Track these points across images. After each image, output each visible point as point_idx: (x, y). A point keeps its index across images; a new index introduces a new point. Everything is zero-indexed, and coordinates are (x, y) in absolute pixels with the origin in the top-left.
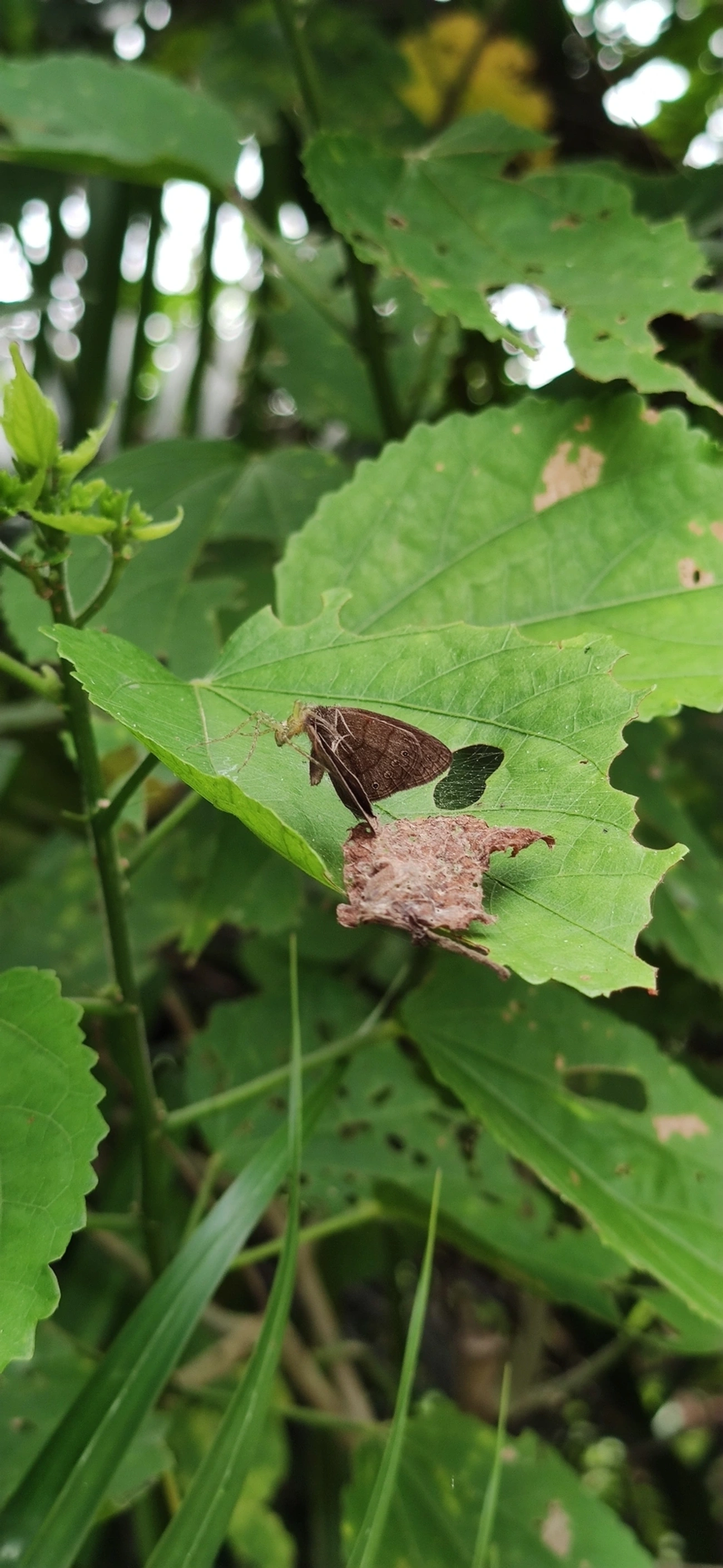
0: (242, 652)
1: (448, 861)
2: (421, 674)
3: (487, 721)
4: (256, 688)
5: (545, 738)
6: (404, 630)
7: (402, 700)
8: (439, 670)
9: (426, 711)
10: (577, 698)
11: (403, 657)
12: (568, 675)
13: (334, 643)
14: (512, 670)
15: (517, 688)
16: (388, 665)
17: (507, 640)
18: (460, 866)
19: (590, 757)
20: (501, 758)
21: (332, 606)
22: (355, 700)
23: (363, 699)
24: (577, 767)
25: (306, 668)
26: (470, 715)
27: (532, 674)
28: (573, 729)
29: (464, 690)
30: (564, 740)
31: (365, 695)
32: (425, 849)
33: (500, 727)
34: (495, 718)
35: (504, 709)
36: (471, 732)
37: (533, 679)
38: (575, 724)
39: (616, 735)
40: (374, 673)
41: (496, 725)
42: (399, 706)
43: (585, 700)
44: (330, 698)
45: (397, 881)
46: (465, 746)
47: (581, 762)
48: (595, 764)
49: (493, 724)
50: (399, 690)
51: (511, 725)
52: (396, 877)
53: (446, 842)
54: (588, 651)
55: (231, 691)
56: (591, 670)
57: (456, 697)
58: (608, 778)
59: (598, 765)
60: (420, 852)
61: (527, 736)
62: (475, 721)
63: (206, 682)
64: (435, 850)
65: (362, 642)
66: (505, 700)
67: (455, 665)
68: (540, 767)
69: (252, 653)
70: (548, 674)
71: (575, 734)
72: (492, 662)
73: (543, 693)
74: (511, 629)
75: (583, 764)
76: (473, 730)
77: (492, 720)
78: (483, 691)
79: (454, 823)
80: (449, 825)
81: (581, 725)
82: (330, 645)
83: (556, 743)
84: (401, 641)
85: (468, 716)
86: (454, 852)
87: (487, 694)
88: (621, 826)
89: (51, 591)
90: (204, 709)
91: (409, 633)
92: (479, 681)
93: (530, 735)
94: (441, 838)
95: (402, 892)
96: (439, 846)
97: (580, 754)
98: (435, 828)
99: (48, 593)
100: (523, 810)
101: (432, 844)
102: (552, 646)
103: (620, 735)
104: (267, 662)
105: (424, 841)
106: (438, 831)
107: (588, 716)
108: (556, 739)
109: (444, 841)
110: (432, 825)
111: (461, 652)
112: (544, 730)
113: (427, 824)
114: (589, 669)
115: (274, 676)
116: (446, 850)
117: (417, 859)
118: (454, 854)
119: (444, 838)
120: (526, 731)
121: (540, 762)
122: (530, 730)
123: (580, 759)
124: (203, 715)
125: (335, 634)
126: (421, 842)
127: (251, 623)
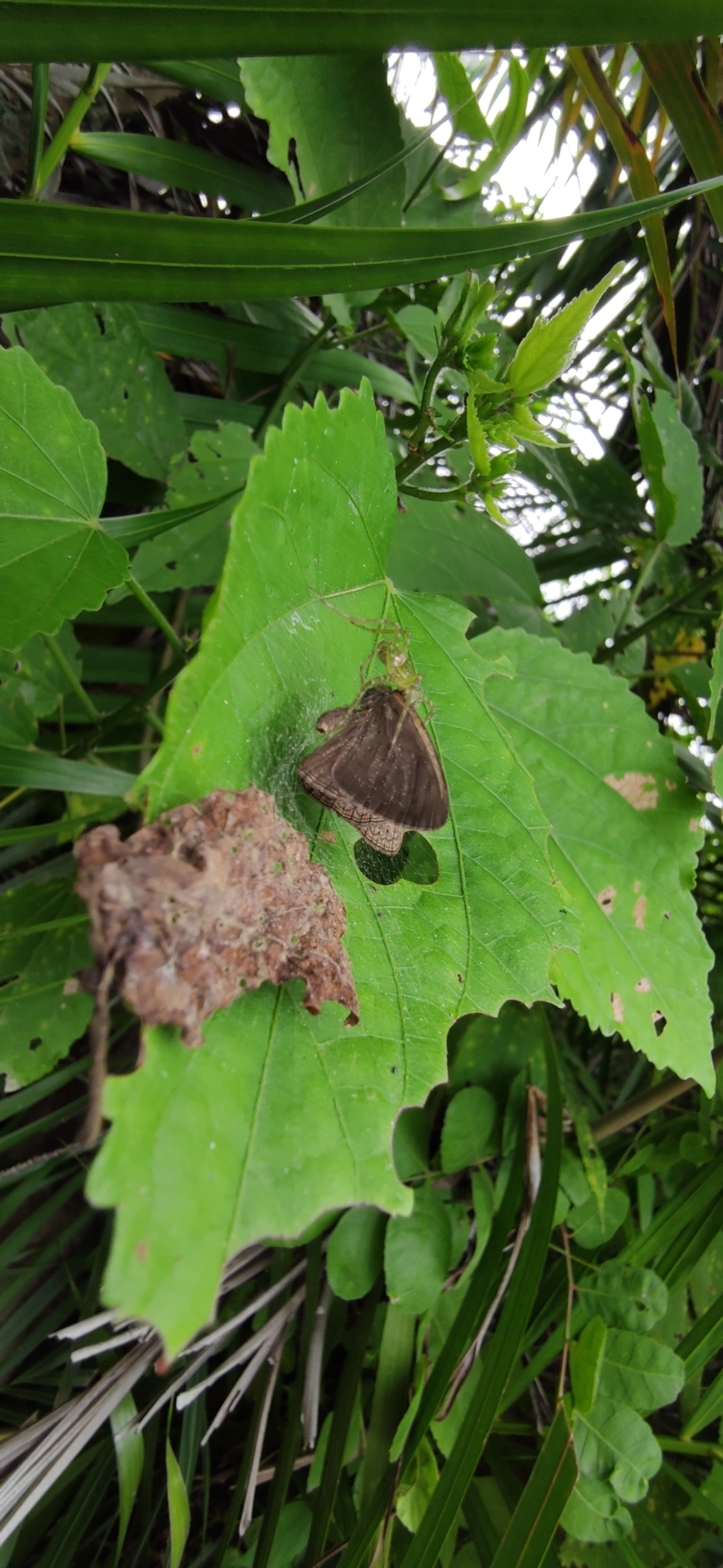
0: (430, 609)
1: (267, 925)
2: (476, 765)
3: (460, 848)
5: (467, 917)
6: (504, 733)
7: (445, 759)
8: (485, 780)
10: (518, 930)
11: (483, 743)
12: (534, 906)
13: (469, 680)
14: (515, 849)
15: (501, 861)
16: (470, 733)
17: (537, 828)
18: (263, 947)
19: (467, 984)
20: (432, 880)
21: (497, 667)
23: (433, 725)
24: (452, 975)
25: (438, 665)
27: (520, 869)
28: (488, 942)
30: (474, 938)
31: (436, 725)
32: (269, 890)
33: (459, 863)
34: (465, 854)
35: (477, 858)
36: (443, 838)
37: (516, 873)
38: (493, 942)
39: (501, 996)
40: (459, 725)
41: (459, 858)
43: (519, 939)
46: (427, 839)
47: (459, 975)
48: (464, 993)
49: (459, 855)
50: (452, 752)
51: (465, 873)
52: (188, 891)
53: (292, 910)
54: (563, 914)
55: (392, 611)
56: (548, 927)
57: (468, 807)
58: (455, 1021)
59: (464, 998)
60: (260, 887)
61: (462, 897)
62: (455, 836)
63: (393, 590)
64: (274, 903)
65: (480, 703)
66: (485, 855)
67: (496, 792)
68: (437, 931)
69: (433, 618)
70: (527, 885)
71: (484, 947)
72: (513, 825)
73: (508, 890)
74: (548, 827)
75: (458, 978)
76: (446, 838)
77: (462, 851)
78: (484, 829)
79: (326, 900)
80: (321, 896)
81: (494, 949)
82: (466, 678)
83: (467, 933)
84: (495, 736)
85: (456, 827)
86: (284, 925)
87: (483, 835)
88: (408, 1086)
89: (415, 449)
90: (363, 589)
91: (504, 740)
92: (492, 822)
93: (464, 898)
94: (297, 898)
95: (164, 912)
96: (283, 903)
97: (467, 966)
98: (308, 883)
99: (414, 448)
100: (384, 942)
101: (282, 893)
102: (551, 874)
103: (504, 1001)
104: (430, 632)
105: (282, 883)
106: (305, 888)
107: (506, 951)
108: (471, 931)
109: (294, 905)
110: (311, 876)
111: (509, 792)
112: (474, 910)
113: (311, 870)
114: (549, 925)
115: (420, 642)
116: (281, 916)
117: (247, 891)
118: (280, 928)
119: (298, 902)
120: (466, 893)
121: (443, 928)
122: (468, 895)
123: (462, 972)
124: (358, 589)
125: (476, 679)
126: (278, 879)
127: (457, 606)
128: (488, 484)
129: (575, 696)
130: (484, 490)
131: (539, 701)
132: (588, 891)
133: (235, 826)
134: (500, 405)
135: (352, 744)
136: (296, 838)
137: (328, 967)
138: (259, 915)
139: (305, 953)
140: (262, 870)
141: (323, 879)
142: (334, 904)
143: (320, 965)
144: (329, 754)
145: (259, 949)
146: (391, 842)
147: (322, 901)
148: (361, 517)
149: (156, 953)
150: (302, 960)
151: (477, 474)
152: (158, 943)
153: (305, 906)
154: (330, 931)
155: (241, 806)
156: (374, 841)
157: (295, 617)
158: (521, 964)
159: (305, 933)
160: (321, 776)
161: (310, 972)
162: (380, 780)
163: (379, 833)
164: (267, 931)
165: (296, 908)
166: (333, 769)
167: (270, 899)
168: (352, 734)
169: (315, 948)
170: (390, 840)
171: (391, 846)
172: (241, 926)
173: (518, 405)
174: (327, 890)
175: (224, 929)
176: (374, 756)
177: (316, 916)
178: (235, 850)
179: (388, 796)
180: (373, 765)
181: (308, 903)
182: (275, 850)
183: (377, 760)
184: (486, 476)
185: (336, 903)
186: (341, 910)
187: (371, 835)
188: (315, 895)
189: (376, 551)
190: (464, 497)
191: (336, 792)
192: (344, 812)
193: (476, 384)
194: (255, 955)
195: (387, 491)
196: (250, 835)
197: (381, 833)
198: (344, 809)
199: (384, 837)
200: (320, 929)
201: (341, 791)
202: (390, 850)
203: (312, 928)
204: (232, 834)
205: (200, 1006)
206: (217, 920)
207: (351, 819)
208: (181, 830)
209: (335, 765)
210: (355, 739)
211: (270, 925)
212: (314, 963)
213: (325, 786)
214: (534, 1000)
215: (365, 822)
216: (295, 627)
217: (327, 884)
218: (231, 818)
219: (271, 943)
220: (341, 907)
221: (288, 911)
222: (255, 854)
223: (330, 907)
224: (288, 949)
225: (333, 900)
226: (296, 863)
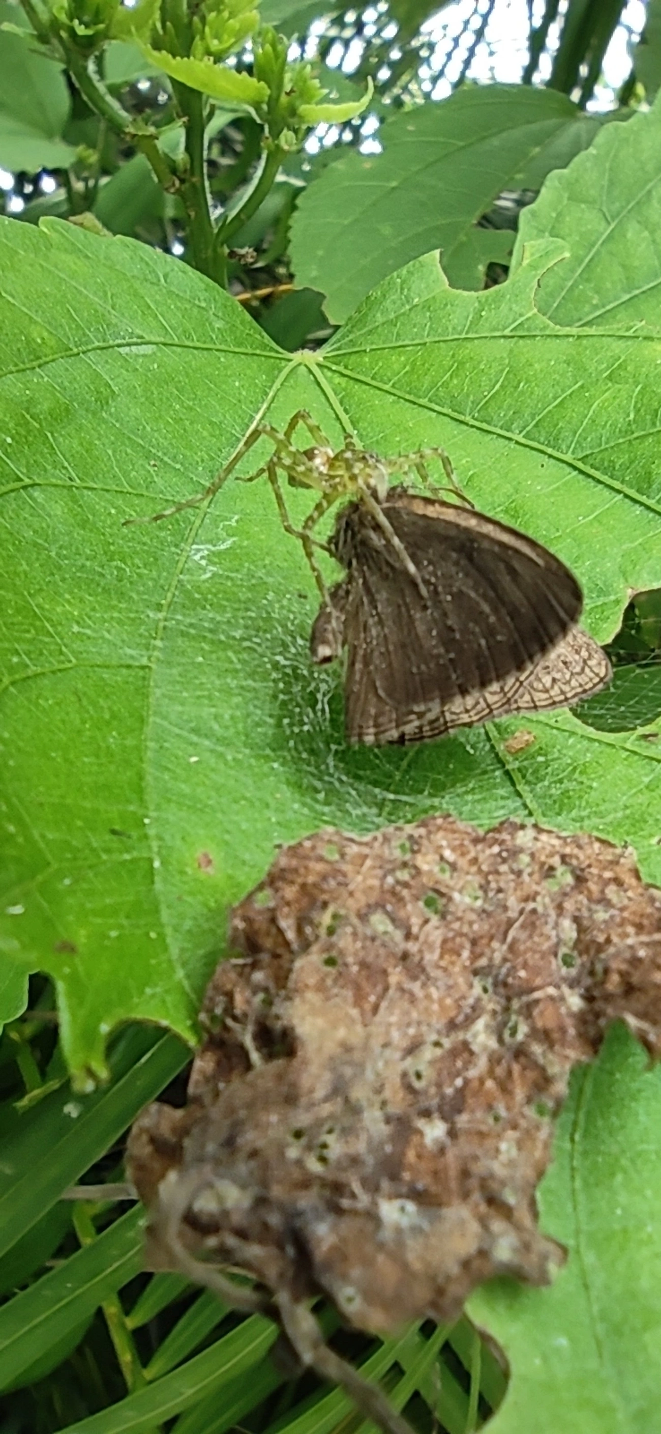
0: (379, 318)
1: (502, 990)
2: (631, 416)
4: (374, 383)
7: (586, 459)
9: (619, 492)
11: (609, 378)
13: (513, 330)
16: (582, 387)
18: (523, 1029)
21: (533, 267)
22: (510, 439)
23: (523, 441)
25: (455, 365)
32: (449, 948)
40: (555, 398)
42: (575, 468)
44: (472, 426)
45: (303, 1119)
50: (585, 439)
52: (303, 1101)
53: (512, 934)
55: (337, 379)
60: (431, 957)
63: (316, 357)
64: (475, 957)
65: (557, 336)
69: (393, 323)
79: (556, 861)
80: (542, 864)
82: (507, 332)
84: (618, 347)
86: (525, 966)
89: (177, 183)
90: (268, 408)
91: (637, 337)
94: (505, 908)
95: (299, 1163)
96: (492, 938)
98: (504, 868)
99: (174, 185)
101: (476, 927)
104: (407, 342)
105: (460, 914)
106: (507, 880)
109: (510, 923)
110: (499, 854)
113: (490, 846)
115: (408, 368)
116: (505, 960)
117: (416, 987)
118: (522, 974)
119: (512, 914)
124: (258, 416)
125: (521, 315)
126: (449, 917)
127: (404, 271)
128: (284, 99)
130: (293, 112)
133: (300, 931)
135: (374, 632)
136: (420, 837)
137: (650, 953)
139: (599, 968)
140: (408, 936)
141: (524, 838)
142: (576, 851)
143: (635, 961)
144: (361, 678)
145: (520, 1037)
146: (587, 670)
147: (552, 868)
148: (165, 344)
149: (347, 1226)
150: (603, 983)
151: (261, 109)
152: (337, 1210)
153: (531, 905)
154: (611, 892)
155: (290, 892)
156: (557, 699)
159: (574, 935)
160: (377, 717)
161: (629, 989)
162: (447, 640)
163: (554, 680)
164: (509, 999)
165: (517, 925)
166: (381, 693)
167: (466, 954)
168: (362, 618)
169: (608, 941)
170: (583, 670)
171: (592, 675)
172: (460, 1036)
174: (543, 848)
175: (428, 1074)
176: (410, 616)
177: (565, 894)
178: (330, 962)
179: (475, 646)
180: (421, 628)
181: (530, 898)
182: (406, 885)
183: (418, 616)
184: (270, 97)
185: (580, 847)
186: (597, 845)
187: (545, 696)
188: (530, 875)
189: (237, 350)
190: (283, 150)
191: (413, 717)
192: (472, 713)
193: (129, 32)
194: (520, 1052)
195: (166, 276)
196: (335, 916)
197: (557, 676)
198: (467, 711)
199: (568, 677)
200: (590, 910)
201: (416, 709)
202: (597, 680)
203: (576, 920)
204: (306, 946)
205: (506, 1212)
206: (404, 1075)
207: (491, 711)
208: (235, 1018)
209: (378, 684)
210: (371, 621)
211: (505, 984)
212: (624, 967)
213: (394, 724)
215: (516, 691)
216: (207, 564)
217: (536, 839)
218: (287, 925)
219: (528, 1010)
220: (591, 843)
221: (509, 939)
222: (379, 923)
223: (574, 862)
224: (573, 984)
225: (568, 850)
226: (454, 867)
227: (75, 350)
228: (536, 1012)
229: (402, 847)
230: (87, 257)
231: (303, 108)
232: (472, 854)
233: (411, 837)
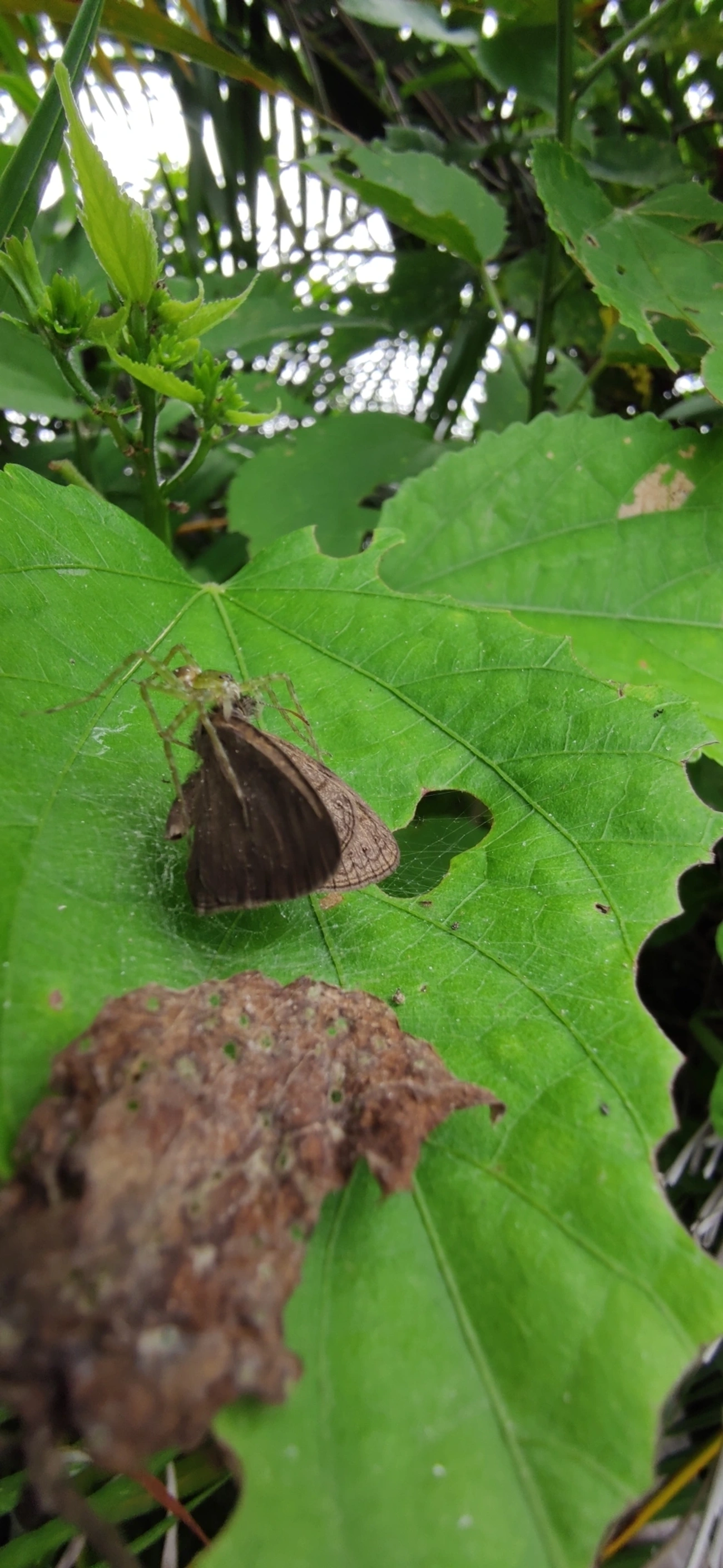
0: (268, 568)
1: (279, 1124)
2: (435, 662)
3: (489, 761)
4: (259, 614)
5: (556, 828)
6: (439, 599)
7: (401, 688)
8: (457, 665)
9: (422, 715)
10: (623, 785)
11: (423, 633)
12: (619, 741)
13: (361, 589)
14: (547, 703)
15: (543, 730)
16: (404, 636)
17: (554, 655)
18: (291, 1160)
19: (616, 907)
20: (486, 826)
22: (349, 667)
23: (360, 669)
24: (588, 915)
25: (319, 608)
26: (471, 743)
27: (571, 718)
28: (602, 832)
29: (477, 704)
30: (581, 844)
31: (363, 666)
32: (240, 1089)
33: (501, 777)
34: (500, 762)
35: (516, 753)
36: (462, 769)
37: (570, 726)
38: (608, 826)
39: (668, 881)
40: (384, 642)
41: (497, 773)
42: (394, 694)
43: (634, 794)
44: (326, 655)
46: (447, 788)
47: (599, 907)
48: (619, 922)
49: (493, 769)
50: (403, 673)
51: (518, 782)
52: (83, 1243)
53: (292, 1077)
54: (660, 716)
55: (233, 608)
56: (656, 748)
57: (464, 710)
58: (635, 969)
59: (624, 929)
60: (223, 1097)
61: (533, 811)
62: (474, 754)
63: (219, 590)
64: (260, 1096)
65: (390, 598)
66: (521, 742)
67: (478, 665)
68: (532, 881)
69: (277, 572)
70: (592, 727)
71: (602, 843)
72: (524, 679)
73: (576, 754)
74: (564, 643)
75: (599, 910)
76: (466, 768)
77: (494, 763)
78: (498, 716)
80: (325, 1016)
81: (615, 832)
82: (357, 590)
83: (570, 845)
84: (431, 611)
85: (468, 744)
86: (300, 1104)
87: (503, 722)
88: (637, 1114)
89: (133, 451)
90: (176, 624)
91: (444, 606)
92: (499, 701)
93: (536, 811)
94: (289, 1053)
95: (71, 1303)
96: (275, 1080)
97: (600, 886)
98: (293, 1019)
99: (129, 451)
100: (481, 953)
101: (264, 1070)
102: (609, 687)
103: (676, 884)
104: (285, 587)
105: (252, 1059)
106: (295, 1030)
107: (630, 822)
108: (573, 840)
109: (291, 1068)
110: (292, 1007)
111: (492, 651)
112: (558, 812)
113: (286, 999)
114: (653, 745)
115: (284, 607)
116: (283, 1099)
117: (207, 1125)
118: (297, 1111)
119: (295, 1059)
120: (534, 803)
121: (536, 873)
122: (538, 803)
123: (596, 898)
124: (166, 631)
125: (368, 579)
126: (244, 1062)
127: (289, 537)
128: (215, 404)
129: (514, 480)
130: (222, 414)
131: (487, 519)
132: (708, 629)
133: (111, 1077)
134: (146, 326)
136: (229, 992)
138: (259, 1125)
139: (358, 1105)
140: (206, 1079)
141: (313, 993)
142: (351, 1005)
143: (384, 1102)
145: (288, 1166)
146: (381, 858)
147: (331, 1020)
148: (97, 570)
150: (360, 1118)
151: (199, 409)
152: (99, 1349)
153: (311, 1052)
154: (376, 1041)
155: (110, 1040)
156: (353, 882)
157: (98, 732)
158: (660, 821)
159: (343, 1075)
161: (378, 1126)
163: (354, 865)
164: (284, 1132)
165: (297, 1069)
167: (253, 1093)
169: (368, 1082)
170: (377, 857)
171: (383, 862)
172: (239, 1167)
173: (160, 308)
174: (327, 1002)
175: (205, 1205)
177: (340, 1041)
178: (133, 1106)
181: (309, 1045)
182: (211, 1033)
184: (205, 400)
185: (355, 1002)
186: (368, 1001)
187: (344, 878)
188: (314, 1026)
189: (157, 578)
190: (213, 439)
194: (286, 1181)
195: (106, 519)
196: (145, 1065)
197: (357, 861)
199: (364, 863)
200: (357, 1055)
202: (386, 867)
203: (346, 1063)
204: (114, 1089)
205: (254, 1333)
206: (184, 1208)
208: (42, 1156)
211: (282, 1119)
212: (376, 1106)
214: (711, 846)
216: (103, 743)
217: (322, 994)
218: (101, 1071)
219: (297, 1143)
220: (364, 999)
221: (289, 1081)
222: (185, 1067)
223: (349, 1015)
224: (337, 1117)
225: (345, 1005)
226: (252, 1018)
227: (18, 568)
228: (303, 1145)
229: (213, 1000)
230: (42, 498)
231: (231, 413)
232: (270, 1006)
233: (221, 992)
